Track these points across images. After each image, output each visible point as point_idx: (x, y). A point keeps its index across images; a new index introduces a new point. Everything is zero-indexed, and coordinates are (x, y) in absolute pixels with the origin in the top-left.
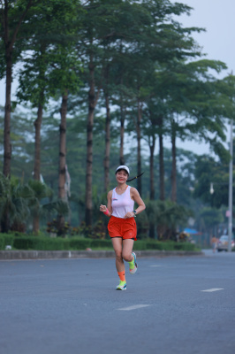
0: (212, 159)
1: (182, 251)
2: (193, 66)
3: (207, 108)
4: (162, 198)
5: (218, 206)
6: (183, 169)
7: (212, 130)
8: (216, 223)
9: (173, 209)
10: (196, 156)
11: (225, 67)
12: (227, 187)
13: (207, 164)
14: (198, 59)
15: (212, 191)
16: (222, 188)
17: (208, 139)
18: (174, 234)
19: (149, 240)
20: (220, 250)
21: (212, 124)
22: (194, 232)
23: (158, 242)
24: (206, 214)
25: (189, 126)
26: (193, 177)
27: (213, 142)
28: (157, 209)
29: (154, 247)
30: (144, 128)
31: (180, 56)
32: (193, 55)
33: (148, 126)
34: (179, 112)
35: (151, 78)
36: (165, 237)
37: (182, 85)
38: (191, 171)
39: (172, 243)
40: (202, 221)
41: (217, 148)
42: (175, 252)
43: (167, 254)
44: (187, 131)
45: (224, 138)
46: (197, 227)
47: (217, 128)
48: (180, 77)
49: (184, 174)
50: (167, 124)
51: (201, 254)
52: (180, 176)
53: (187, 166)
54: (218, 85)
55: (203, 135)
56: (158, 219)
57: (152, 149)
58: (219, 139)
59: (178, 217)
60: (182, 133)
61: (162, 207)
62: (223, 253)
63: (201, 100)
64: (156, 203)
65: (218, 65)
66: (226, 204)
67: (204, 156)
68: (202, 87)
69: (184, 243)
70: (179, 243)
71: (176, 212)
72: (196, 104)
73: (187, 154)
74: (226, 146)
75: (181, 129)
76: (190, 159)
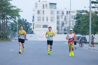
0: (14, 23)
1: (8, 41)
2: (10, 7)
3: (13, 15)
4: (4, 31)
5: (15, 32)
6: (9, 25)
7: (14, 18)
8: (15, 35)
9: (6, 33)
10: (11, 22)
11: (16, 7)
12: (17, 28)
13: (13, 24)
14: (11, 6)
15: (14, 29)
16: (16, 29)
17: (13, 20)
18: (7, 37)
19: (2, 39)
20: (15, 40)
21: (14, 17)
22: (11, 36)
23: (4, 39)
24: (13, 33)
25: (9, 18)
26: (10, 26)
27: (14, 20)
28: (3, 33)
29: (3, 40)
30: (1, 18)
31: (8, 5)
32: (10, 5)
33: (2, 18)
34: (8, 15)
35: (2, 9)
36: (5, 38)
37: (8, 10)
38: (10, 25)
39: (6, 39)
40: (12, 34)
41: (15, 22)
42: (7, 41)
43: (5, 41)
44: (9, 19)
45: (16, 20)
46: (11, 35)
47: (15, 18)
48: (8, 9)
49: (9, 26)
50: (5, 18)
51: (12, 41)
52: (8, 26)
53: (9, 24)
54: (15, 10)
55: (12, 19)
56: (4, 35)
57: (3, 22)
58: (15, 20)
59: (7, 34)
60: (8, 19)
61: (4, 33)
62: (16, 40)
63: (12, 13)
64: (3, 32)
65: (15, 7)
66: (17, 31)
67: (12, 23)
68: (12, 11)
69: (9, 39)
70: (7, 39)
71: (7, 33)
72: (11, 14)
73: (10, 22)
74: (16, 21)
75: (8, 18)
76: (10, 23)
